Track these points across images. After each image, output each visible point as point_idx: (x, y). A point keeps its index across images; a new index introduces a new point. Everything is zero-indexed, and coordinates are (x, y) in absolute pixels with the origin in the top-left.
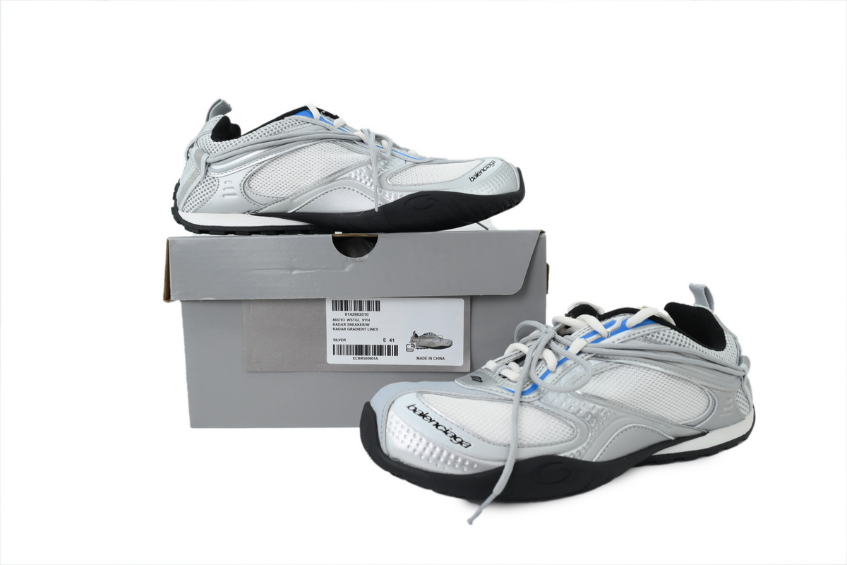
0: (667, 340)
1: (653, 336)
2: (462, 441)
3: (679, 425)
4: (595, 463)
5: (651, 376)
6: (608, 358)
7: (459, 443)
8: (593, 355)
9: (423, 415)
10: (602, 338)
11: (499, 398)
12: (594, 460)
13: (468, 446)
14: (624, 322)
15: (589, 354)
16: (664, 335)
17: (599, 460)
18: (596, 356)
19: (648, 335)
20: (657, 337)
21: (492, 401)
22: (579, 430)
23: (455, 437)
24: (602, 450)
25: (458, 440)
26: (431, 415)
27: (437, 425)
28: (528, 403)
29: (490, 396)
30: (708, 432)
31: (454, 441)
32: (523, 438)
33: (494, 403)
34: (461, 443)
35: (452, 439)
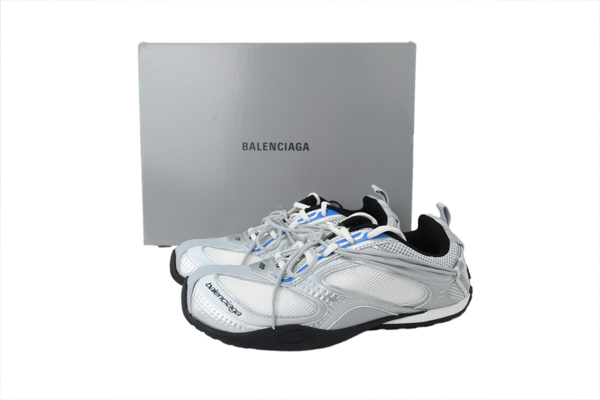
0: (394, 250)
1: (384, 246)
2: (237, 311)
3: (399, 307)
4: (329, 331)
5: (378, 274)
6: (350, 259)
7: (234, 312)
8: (340, 256)
9: (215, 291)
10: (350, 245)
11: (269, 282)
12: (328, 329)
13: (240, 315)
14: (366, 234)
15: (339, 255)
16: (392, 246)
17: (331, 329)
18: (343, 257)
19: (381, 245)
20: (387, 247)
21: (265, 284)
22: (319, 309)
23: (232, 308)
24: (335, 322)
25: (234, 310)
26: (220, 291)
27: (222, 299)
28: (287, 288)
29: (264, 281)
30: (426, 311)
31: (231, 310)
32: (278, 312)
33: (266, 286)
34: (235, 312)
35: (230, 309)
